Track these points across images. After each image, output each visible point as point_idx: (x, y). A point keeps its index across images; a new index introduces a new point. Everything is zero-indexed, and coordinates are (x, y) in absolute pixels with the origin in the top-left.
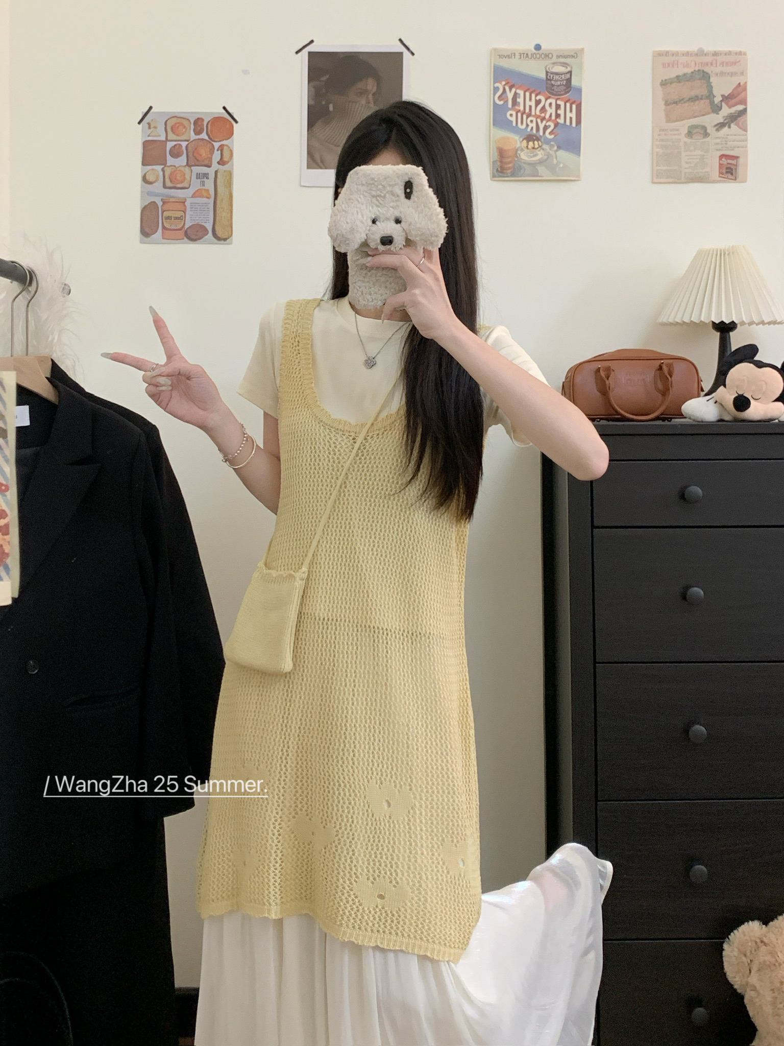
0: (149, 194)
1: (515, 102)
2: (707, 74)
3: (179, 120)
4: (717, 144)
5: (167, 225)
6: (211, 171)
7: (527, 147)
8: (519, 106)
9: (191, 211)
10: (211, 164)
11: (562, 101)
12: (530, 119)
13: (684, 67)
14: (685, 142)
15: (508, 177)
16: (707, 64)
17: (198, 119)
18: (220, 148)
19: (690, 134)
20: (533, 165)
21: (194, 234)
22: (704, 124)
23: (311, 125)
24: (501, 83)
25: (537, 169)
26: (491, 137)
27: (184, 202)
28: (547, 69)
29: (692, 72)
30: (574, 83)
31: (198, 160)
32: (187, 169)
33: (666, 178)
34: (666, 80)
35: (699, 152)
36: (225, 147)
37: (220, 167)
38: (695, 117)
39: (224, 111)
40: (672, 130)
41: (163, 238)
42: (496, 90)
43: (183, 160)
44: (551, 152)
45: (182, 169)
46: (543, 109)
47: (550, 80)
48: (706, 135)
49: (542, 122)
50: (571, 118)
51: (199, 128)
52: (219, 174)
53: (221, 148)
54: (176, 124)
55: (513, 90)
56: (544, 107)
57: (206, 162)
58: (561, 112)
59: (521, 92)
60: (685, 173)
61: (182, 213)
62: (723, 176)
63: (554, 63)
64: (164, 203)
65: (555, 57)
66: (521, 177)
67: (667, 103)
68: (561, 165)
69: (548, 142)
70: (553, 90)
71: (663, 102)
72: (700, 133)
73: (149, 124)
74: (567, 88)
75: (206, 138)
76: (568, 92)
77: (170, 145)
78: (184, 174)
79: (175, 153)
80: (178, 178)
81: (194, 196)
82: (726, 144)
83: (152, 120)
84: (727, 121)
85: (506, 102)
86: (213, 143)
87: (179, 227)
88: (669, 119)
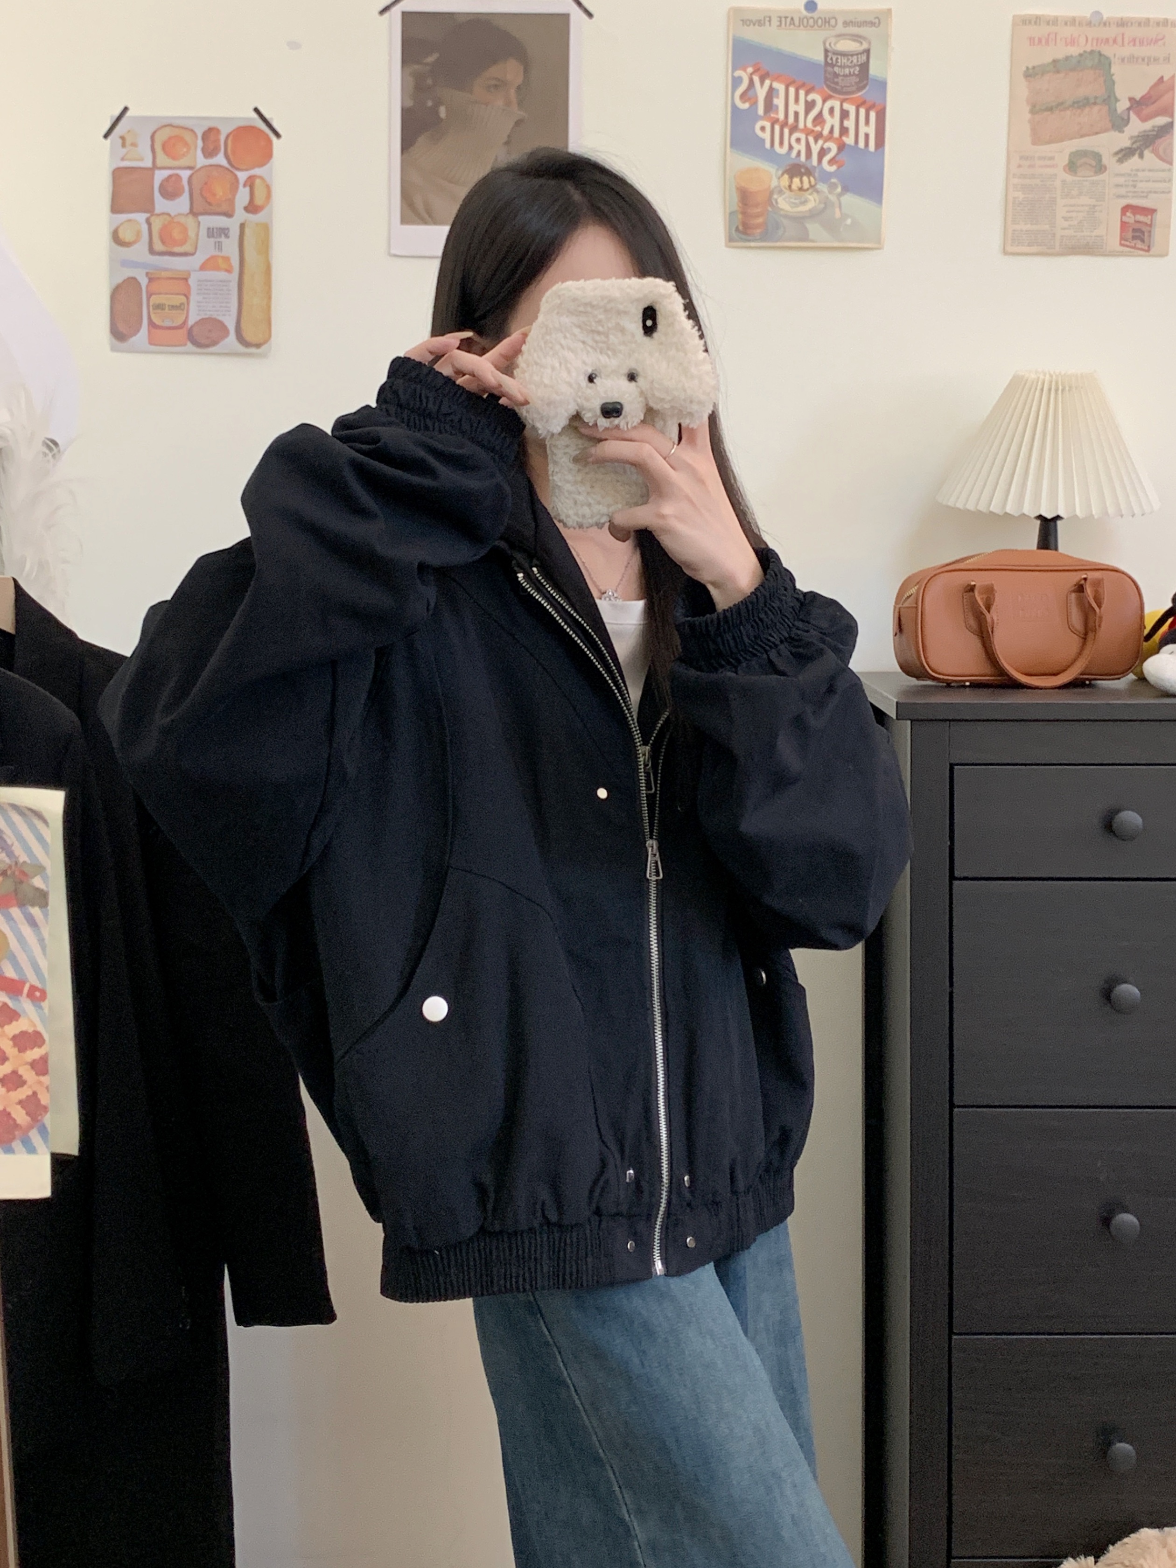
0: (125, 263)
1: (769, 106)
2: (1107, 58)
3: (177, 132)
4: (1117, 186)
5: (157, 321)
6: (232, 225)
7: (790, 186)
8: (777, 112)
9: (198, 294)
10: (233, 210)
11: (852, 104)
12: (796, 135)
13: (1067, 45)
14: (1064, 182)
15: (754, 240)
16: (1107, 40)
17: (210, 130)
18: (249, 183)
19: (1072, 167)
20: (800, 220)
21: (204, 337)
22: (1096, 150)
23: (407, 144)
24: (745, 70)
25: (806, 228)
26: (728, 167)
27: (186, 279)
28: (827, 45)
29: (1081, 55)
30: (874, 70)
31: (210, 204)
32: (190, 221)
33: (1029, 245)
34: (1034, 68)
35: (1085, 200)
36: (258, 181)
37: (250, 217)
38: (1082, 136)
39: (255, 115)
40: (1040, 158)
41: (151, 343)
42: (737, 82)
43: (182, 204)
44: (833, 198)
45: (182, 220)
46: (819, 119)
47: (832, 65)
48: (1101, 168)
49: (816, 141)
50: (867, 136)
51: (212, 147)
52: (247, 231)
53: (251, 182)
54: (170, 138)
55: (767, 83)
56: (820, 114)
57: (225, 208)
58: (850, 124)
59: (780, 87)
60: (1062, 236)
61: (183, 299)
62: (1128, 243)
63: (838, 36)
64: (151, 280)
65: (840, 23)
66: (777, 241)
67: (1033, 111)
68: (849, 221)
69: (826, 177)
70: (837, 83)
71: (1027, 108)
72: (1090, 165)
73: (123, 138)
74: (862, 79)
75: (224, 163)
76: (864, 87)
77: (160, 176)
78: (185, 230)
79: (170, 191)
80: (176, 234)
81: (203, 268)
82: (1135, 186)
83: (129, 131)
84: (1138, 144)
85: (755, 103)
86: (236, 172)
87: (179, 322)
88: (1037, 139)
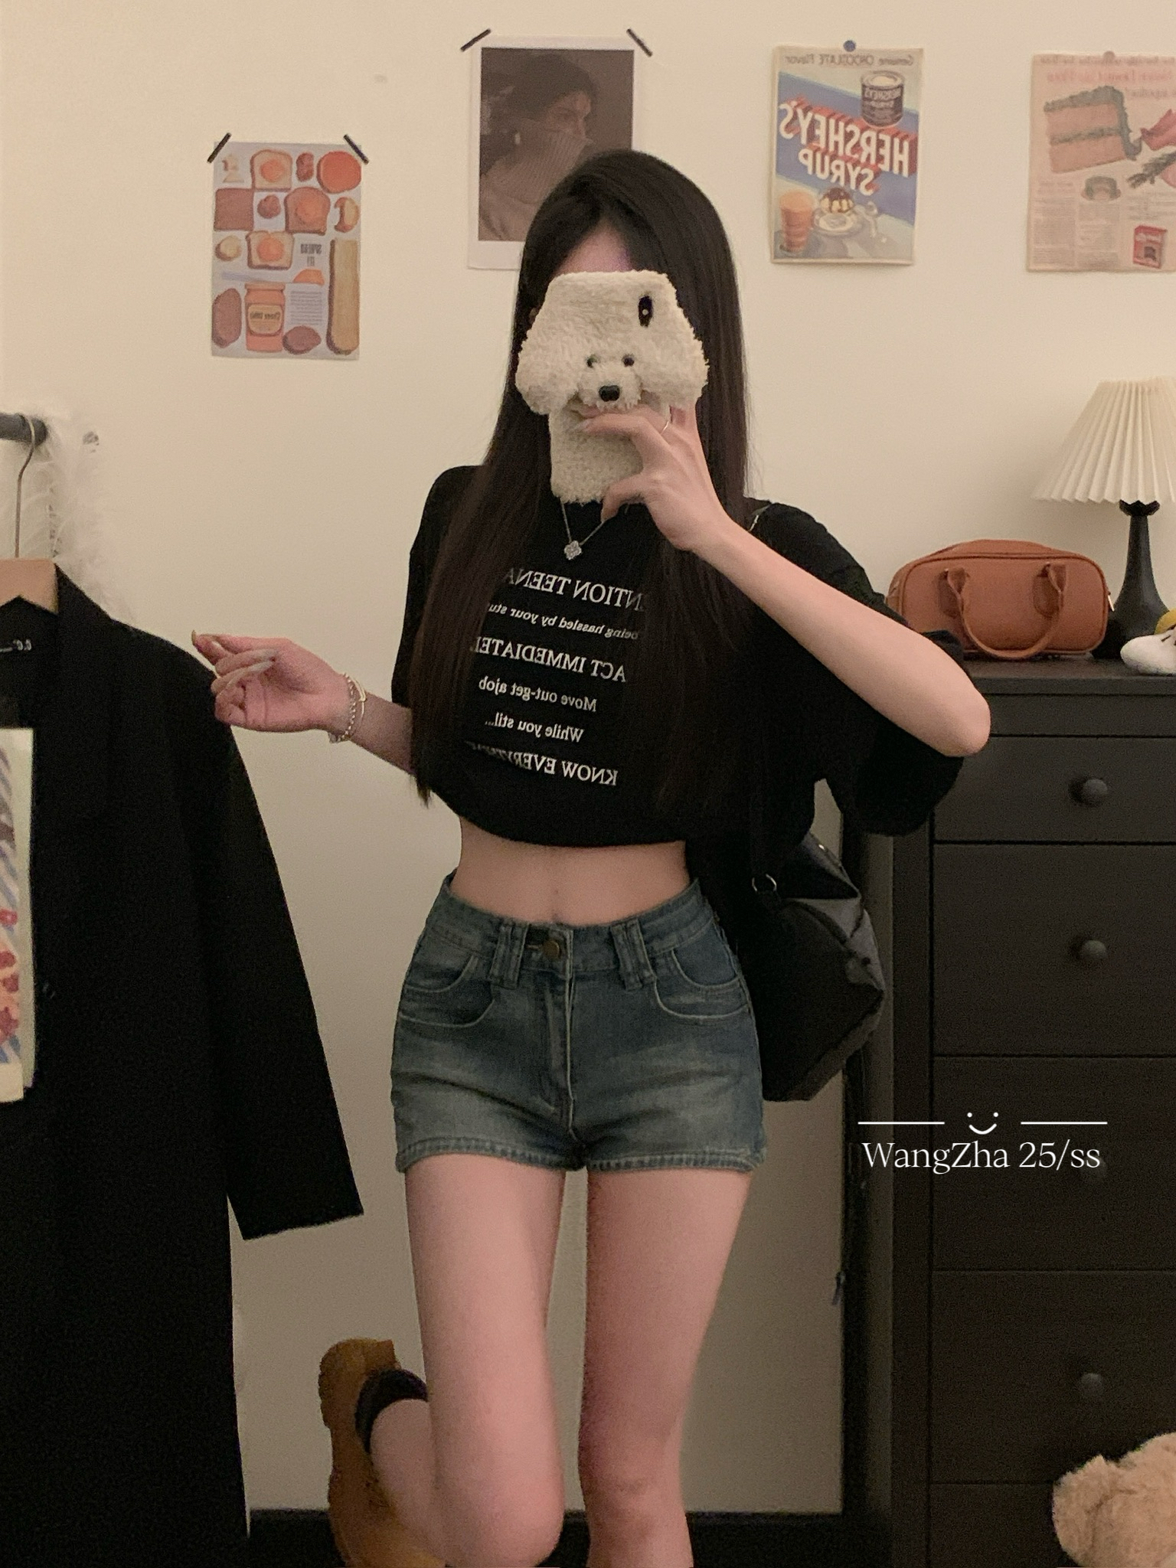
0: (226, 276)
1: (812, 136)
2: (1119, 93)
3: (274, 157)
4: (1131, 208)
5: (253, 329)
6: (324, 242)
7: (830, 208)
8: (819, 142)
9: (292, 304)
10: (325, 229)
11: (886, 134)
12: (836, 162)
13: (1083, 81)
14: (1081, 205)
15: (797, 257)
16: (1119, 77)
17: (304, 155)
18: (339, 204)
19: (1089, 192)
20: (839, 238)
21: (298, 343)
22: (1112, 177)
23: (484, 168)
24: (789, 104)
25: (845, 248)
26: (773, 190)
27: (282, 291)
28: (865, 80)
29: (1095, 91)
30: (907, 104)
31: (304, 223)
32: (286, 236)
33: (1052, 262)
34: (1053, 103)
35: (1102, 222)
36: (347, 202)
37: (339, 234)
38: (1099, 164)
39: (345, 142)
40: (1061, 184)
41: (249, 349)
42: (782, 114)
43: (279, 222)
44: (868, 218)
45: (278, 236)
46: (857, 148)
47: (870, 100)
48: (1115, 193)
49: (854, 168)
50: (901, 163)
51: (305, 171)
52: (337, 247)
53: (341, 203)
54: (268, 162)
55: (810, 115)
56: (858, 144)
57: (317, 226)
59: (821, 119)
60: (1080, 255)
61: (277, 309)
62: (1141, 261)
63: (875, 73)
64: (249, 291)
65: (876, 62)
66: (818, 258)
67: (1054, 141)
68: (884, 240)
69: (863, 201)
70: (873, 116)
71: (1047, 140)
72: (1105, 189)
73: (225, 162)
74: (896, 112)
75: (317, 186)
76: (898, 119)
77: (259, 197)
78: (282, 245)
79: (267, 210)
80: (272, 251)
81: (295, 281)
82: (1147, 209)
83: (231, 155)
84: (1149, 171)
85: (798, 135)
86: (327, 194)
87: (274, 330)
88: (1056, 168)
